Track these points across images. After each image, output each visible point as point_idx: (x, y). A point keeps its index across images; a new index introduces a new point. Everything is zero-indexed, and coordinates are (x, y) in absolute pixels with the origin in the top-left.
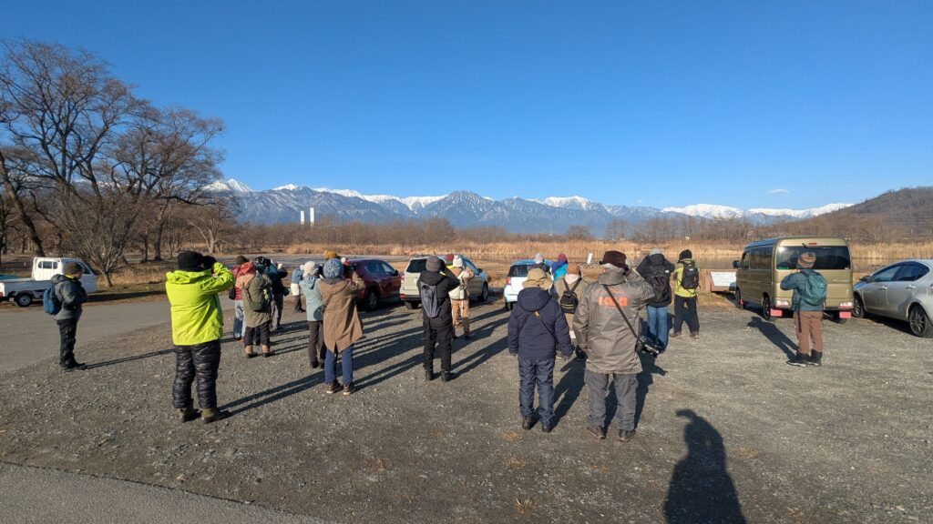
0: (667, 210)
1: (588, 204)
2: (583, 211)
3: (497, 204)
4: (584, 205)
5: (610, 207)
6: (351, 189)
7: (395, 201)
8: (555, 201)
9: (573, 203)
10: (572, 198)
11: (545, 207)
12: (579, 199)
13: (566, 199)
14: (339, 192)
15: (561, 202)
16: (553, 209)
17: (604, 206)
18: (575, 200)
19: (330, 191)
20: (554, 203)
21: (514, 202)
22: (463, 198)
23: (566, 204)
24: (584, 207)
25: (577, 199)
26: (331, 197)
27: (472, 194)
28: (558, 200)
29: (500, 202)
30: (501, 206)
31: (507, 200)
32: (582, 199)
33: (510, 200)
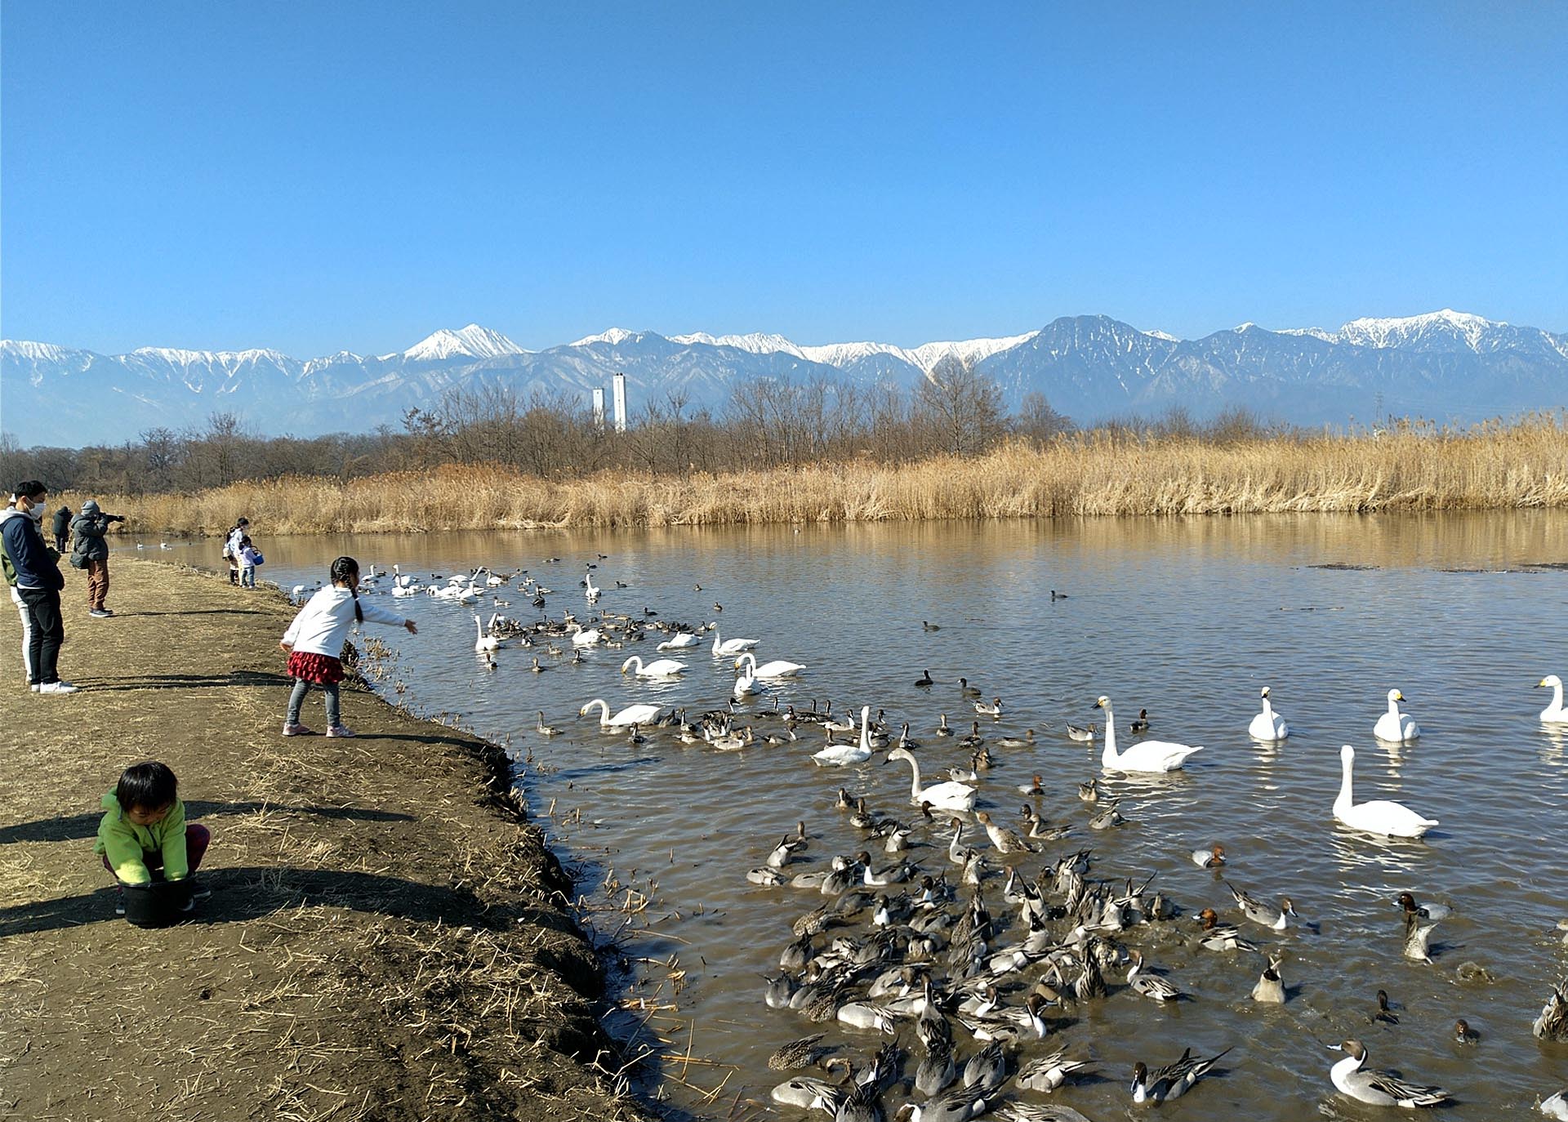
1: (1489, 333)
2: (1470, 353)
3: (1186, 348)
4: (1473, 339)
6: (766, 332)
7: (888, 356)
8: (1374, 327)
9: (1442, 335)
10: (1433, 317)
11: (1344, 347)
12: (1456, 318)
13: (1411, 321)
14: (736, 341)
15: (1393, 333)
16: (1368, 353)
17: (1547, 336)
18: (1441, 321)
19: (713, 340)
20: (1372, 335)
21: (1241, 341)
22: (1085, 336)
23: (1411, 336)
24: (1474, 344)
25: (1448, 318)
26: (716, 356)
27: (1110, 325)
28: (1386, 325)
29: (1196, 343)
30: (1199, 355)
31: (1216, 335)
32: (1466, 317)
33: (1225, 335)
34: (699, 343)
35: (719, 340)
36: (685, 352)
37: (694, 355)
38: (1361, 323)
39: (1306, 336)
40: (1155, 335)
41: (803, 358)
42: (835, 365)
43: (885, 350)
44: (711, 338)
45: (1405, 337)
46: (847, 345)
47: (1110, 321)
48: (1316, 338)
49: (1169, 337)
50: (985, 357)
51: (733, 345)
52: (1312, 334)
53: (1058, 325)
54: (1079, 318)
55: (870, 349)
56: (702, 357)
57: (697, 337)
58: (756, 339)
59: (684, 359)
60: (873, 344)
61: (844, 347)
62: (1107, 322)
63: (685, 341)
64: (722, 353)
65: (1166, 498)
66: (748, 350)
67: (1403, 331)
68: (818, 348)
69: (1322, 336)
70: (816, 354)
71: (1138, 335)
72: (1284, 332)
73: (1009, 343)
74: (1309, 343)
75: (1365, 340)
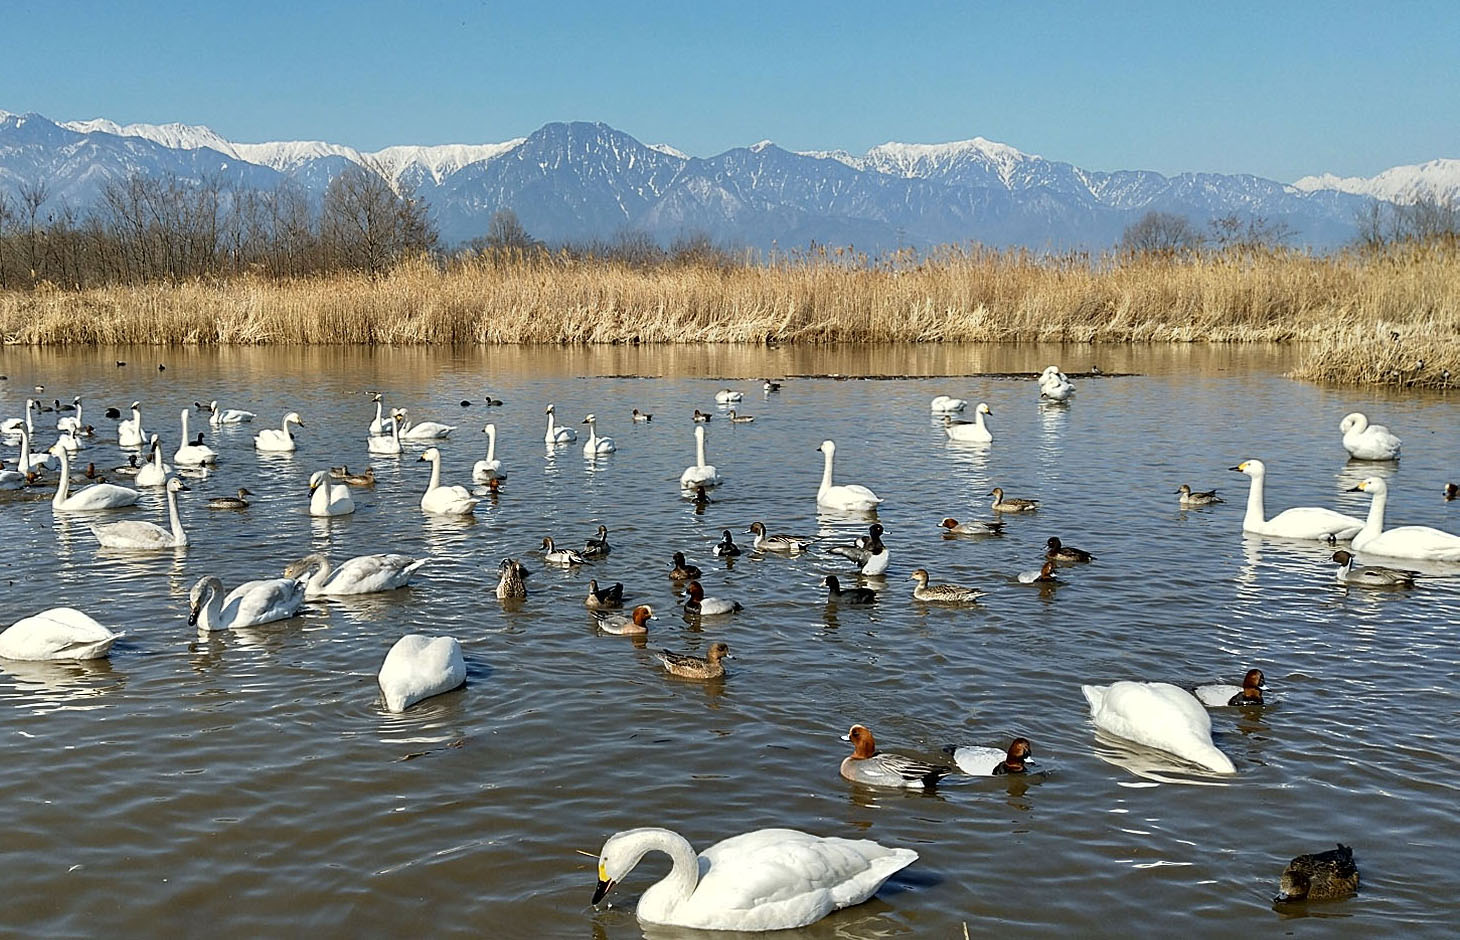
0: (1309, 184)
1: (1022, 166)
2: (999, 191)
3: (696, 167)
4: (1006, 172)
5: (1100, 176)
6: (189, 123)
8: (902, 154)
9: (973, 166)
10: (965, 145)
11: (870, 173)
12: (989, 148)
13: (942, 148)
14: (147, 132)
15: (922, 161)
16: (897, 184)
17: (1081, 174)
18: (973, 150)
19: (119, 129)
20: (900, 163)
21: (759, 161)
22: (579, 149)
23: (941, 167)
24: (1007, 179)
25: (981, 148)
26: (123, 149)
27: (609, 135)
28: (915, 152)
29: (708, 162)
30: (711, 178)
31: (731, 153)
32: (999, 147)
33: (741, 154)
34: (101, 132)
35: (126, 129)
36: (82, 143)
37: (94, 146)
38: (889, 148)
39: (829, 160)
40: (660, 150)
41: (235, 158)
42: (275, 167)
43: (338, 153)
44: (115, 126)
45: (936, 166)
46: (291, 144)
47: (610, 131)
48: (840, 162)
49: (677, 153)
50: (460, 167)
51: (145, 137)
52: (836, 158)
53: (548, 132)
54: (572, 124)
55: (319, 150)
56: (104, 150)
57: (97, 125)
58: (175, 131)
59: (81, 151)
60: (324, 144)
61: (288, 146)
62: (605, 130)
63: (82, 129)
64: (131, 147)
65: (572, 325)
66: (165, 144)
67: (934, 158)
68: (254, 146)
69: (847, 160)
70: (251, 153)
71: (641, 148)
72: (806, 153)
73: (490, 150)
74: (832, 168)
75: (893, 167)
